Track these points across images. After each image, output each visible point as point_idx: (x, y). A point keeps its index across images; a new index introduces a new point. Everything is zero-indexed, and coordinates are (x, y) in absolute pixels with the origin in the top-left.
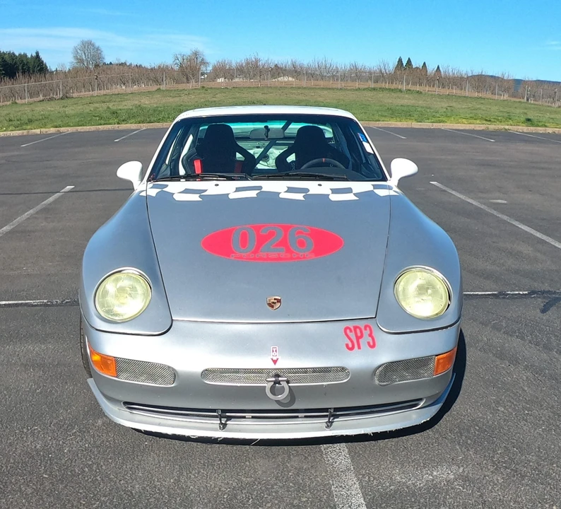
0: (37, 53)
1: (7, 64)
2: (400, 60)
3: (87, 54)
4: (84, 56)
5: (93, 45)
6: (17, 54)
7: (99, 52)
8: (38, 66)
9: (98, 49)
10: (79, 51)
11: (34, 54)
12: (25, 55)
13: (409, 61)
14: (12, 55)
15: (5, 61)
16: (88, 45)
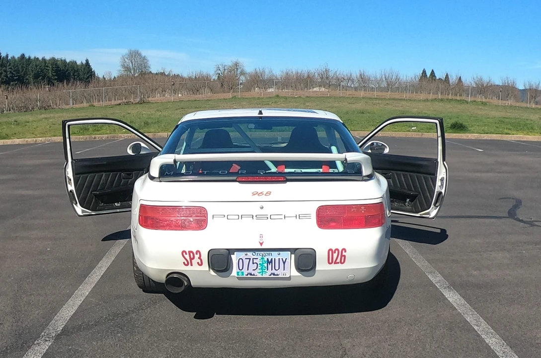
0: (87, 61)
1: (60, 70)
2: (424, 72)
3: (133, 64)
4: (131, 65)
5: (140, 55)
6: (68, 61)
7: (145, 61)
8: (88, 72)
9: (144, 58)
10: (126, 60)
11: (84, 62)
13: (433, 73)
14: (64, 62)
15: (58, 67)
16: (135, 55)
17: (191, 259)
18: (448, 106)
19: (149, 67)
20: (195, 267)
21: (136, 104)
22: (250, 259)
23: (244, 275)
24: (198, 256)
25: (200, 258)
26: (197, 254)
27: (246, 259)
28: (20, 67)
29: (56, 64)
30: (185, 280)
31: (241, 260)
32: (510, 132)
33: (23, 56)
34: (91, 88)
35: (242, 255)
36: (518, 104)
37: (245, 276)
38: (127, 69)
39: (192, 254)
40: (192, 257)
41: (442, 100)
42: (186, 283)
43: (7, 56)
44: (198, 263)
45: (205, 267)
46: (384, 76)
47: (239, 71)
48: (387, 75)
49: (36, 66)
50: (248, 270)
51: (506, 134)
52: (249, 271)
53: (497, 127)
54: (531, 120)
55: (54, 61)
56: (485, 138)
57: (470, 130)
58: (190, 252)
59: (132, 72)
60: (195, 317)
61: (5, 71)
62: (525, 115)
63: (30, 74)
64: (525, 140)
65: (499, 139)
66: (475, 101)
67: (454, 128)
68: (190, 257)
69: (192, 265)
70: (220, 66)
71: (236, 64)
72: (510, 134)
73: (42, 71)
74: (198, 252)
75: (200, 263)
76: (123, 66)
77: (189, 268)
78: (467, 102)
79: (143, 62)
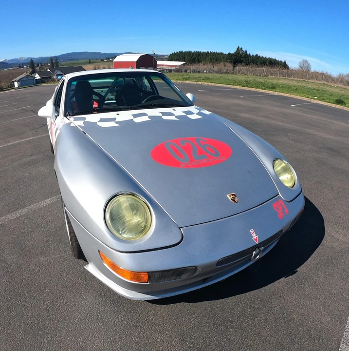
0: (285, 61)
3: (304, 65)
5: (307, 62)
9: (309, 64)
10: (301, 63)
12: (281, 61)
14: (275, 60)
15: (272, 61)
16: (305, 62)
28: (255, 59)
33: (257, 55)
38: (301, 68)
43: (250, 54)
55: (270, 59)
61: (248, 60)
73: (264, 62)
79: (308, 66)
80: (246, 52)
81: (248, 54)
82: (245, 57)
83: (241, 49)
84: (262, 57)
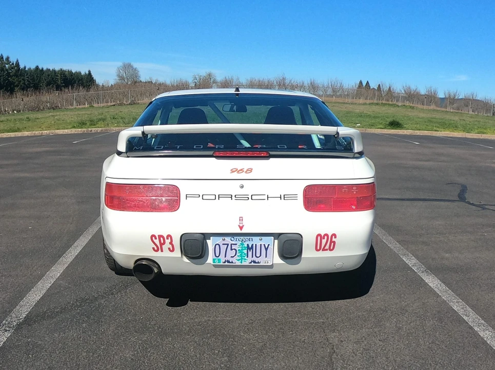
0: (89, 72)
1: (67, 79)
2: (361, 83)
3: (127, 74)
4: (125, 75)
5: (132, 67)
6: (74, 72)
7: (136, 72)
8: (90, 81)
10: (121, 71)
11: (87, 73)
13: (368, 83)
15: (65, 76)
16: (127, 67)
17: (161, 244)
18: (384, 108)
19: (140, 77)
20: (166, 253)
21: (128, 105)
22: (228, 245)
23: (222, 262)
24: (169, 240)
25: (171, 243)
26: (168, 239)
27: (223, 244)
28: (35, 76)
29: (64, 74)
30: (155, 267)
31: (217, 246)
32: (438, 129)
33: (37, 68)
34: (92, 92)
35: (219, 240)
36: (439, 109)
37: (222, 264)
38: (122, 78)
39: (162, 239)
40: (162, 242)
41: (377, 104)
42: (156, 270)
43: (25, 67)
44: (169, 249)
45: (177, 253)
46: (330, 84)
47: (212, 80)
48: (333, 83)
49: (49, 75)
50: (225, 257)
51: (435, 131)
52: (227, 259)
53: (427, 125)
54: (454, 120)
55: (62, 72)
56: (418, 134)
57: (405, 127)
58: (160, 236)
59: (126, 80)
60: (168, 304)
61: (24, 80)
62: (448, 117)
63: (44, 82)
64: (451, 136)
65: (430, 135)
66: (404, 105)
67: (392, 125)
68: (159, 241)
69: (162, 251)
70: (197, 77)
71: (210, 75)
72: (438, 131)
73: (53, 79)
74: (169, 236)
75: (171, 249)
76: (118, 76)
77: (159, 254)
78: (398, 106)
79: (134, 73)
80: (18, 64)
81: (22, 66)
82: (16, 75)
83: (8, 58)
84: (48, 70)
